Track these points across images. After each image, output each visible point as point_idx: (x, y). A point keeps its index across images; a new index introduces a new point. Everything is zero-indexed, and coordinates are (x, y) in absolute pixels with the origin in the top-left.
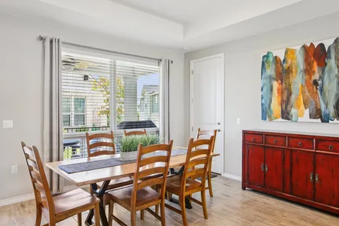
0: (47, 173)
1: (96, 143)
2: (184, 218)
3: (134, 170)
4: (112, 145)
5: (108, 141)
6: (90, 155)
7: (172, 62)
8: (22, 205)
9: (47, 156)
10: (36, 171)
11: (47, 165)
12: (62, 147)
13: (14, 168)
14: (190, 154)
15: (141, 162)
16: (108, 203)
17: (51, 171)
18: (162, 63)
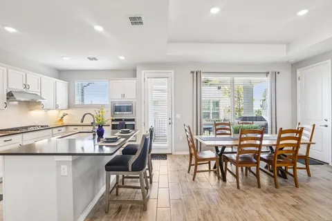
0: (195, 142)
1: (220, 128)
2: (275, 180)
3: (238, 144)
4: (230, 130)
5: (228, 127)
6: (216, 134)
7: (278, 73)
8: (184, 156)
9: (195, 133)
10: (190, 137)
11: (195, 137)
12: (202, 129)
13: (181, 138)
14: (280, 139)
15: (241, 139)
16: (224, 161)
17: (197, 140)
18: (269, 75)
